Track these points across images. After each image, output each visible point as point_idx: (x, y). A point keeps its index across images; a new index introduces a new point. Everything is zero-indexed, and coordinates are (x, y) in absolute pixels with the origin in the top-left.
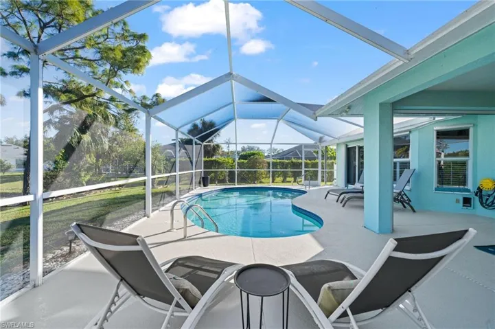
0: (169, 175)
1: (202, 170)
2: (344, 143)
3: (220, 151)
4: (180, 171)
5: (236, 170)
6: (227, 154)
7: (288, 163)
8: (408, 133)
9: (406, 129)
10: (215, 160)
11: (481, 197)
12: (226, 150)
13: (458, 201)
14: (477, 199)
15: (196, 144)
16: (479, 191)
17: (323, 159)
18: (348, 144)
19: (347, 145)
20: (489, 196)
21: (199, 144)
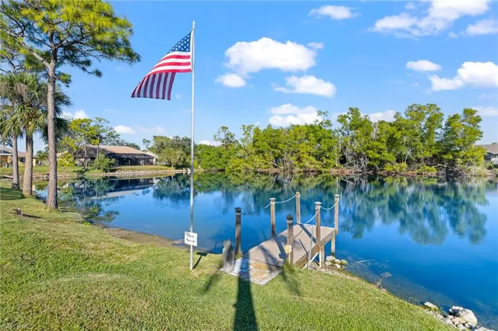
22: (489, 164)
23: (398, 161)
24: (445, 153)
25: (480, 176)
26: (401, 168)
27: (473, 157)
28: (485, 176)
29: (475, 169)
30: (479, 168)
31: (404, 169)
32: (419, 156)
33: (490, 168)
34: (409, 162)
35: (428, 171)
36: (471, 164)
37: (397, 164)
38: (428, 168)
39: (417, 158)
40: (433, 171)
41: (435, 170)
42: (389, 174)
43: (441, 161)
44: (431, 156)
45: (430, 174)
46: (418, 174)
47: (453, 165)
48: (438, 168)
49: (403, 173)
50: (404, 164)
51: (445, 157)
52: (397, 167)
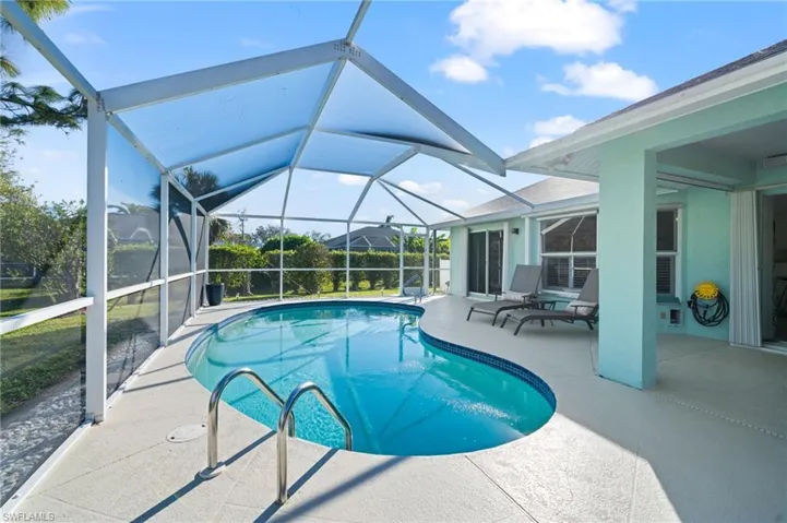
0: (146, 285)
1: (206, 270)
2: (465, 226)
3: (227, 233)
4: (171, 273)
5: (282, 269)
6: (240, 239)
7: (362, 257)
8: (595, 212)
9: (589, 206)
10: (223, 251)
11: (695, 311)
12: (237, 231)
13: (663, 316)
14: (689, 312)
15: (199, 213)
16: (693, 302)
17: (431, 252)
18: (471, 227)
19: (469, 230)
20: (707, 307)
21: (203, 215)
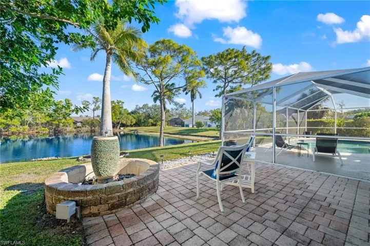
22: (75, 126)
23: (21, 125)
24: (54, 121)
25: (71, 132)
26: (24, 130)
27: (68, 123)
28: (73, 132)
29: (68, 129)
30: (70, 128)
31: (27, 130)
32: (38, 122)
33: (75, 128)
34: (30, 125)
35: (43, 130)
36: (67, 126)
37: (21, 127)
38: (44, 128)
39: (36, 123)
40: (47, 130)
41: (48, 130)
42: (13, 133)
43: (51, 124)
44: (46, 122)
45: (44, 132)
46: (37, 132)
47: (58, 127)
48: (50, 128)
49: (25, 133)
50: (27, 127)
51: (54, 122)
52: (21, 129)
